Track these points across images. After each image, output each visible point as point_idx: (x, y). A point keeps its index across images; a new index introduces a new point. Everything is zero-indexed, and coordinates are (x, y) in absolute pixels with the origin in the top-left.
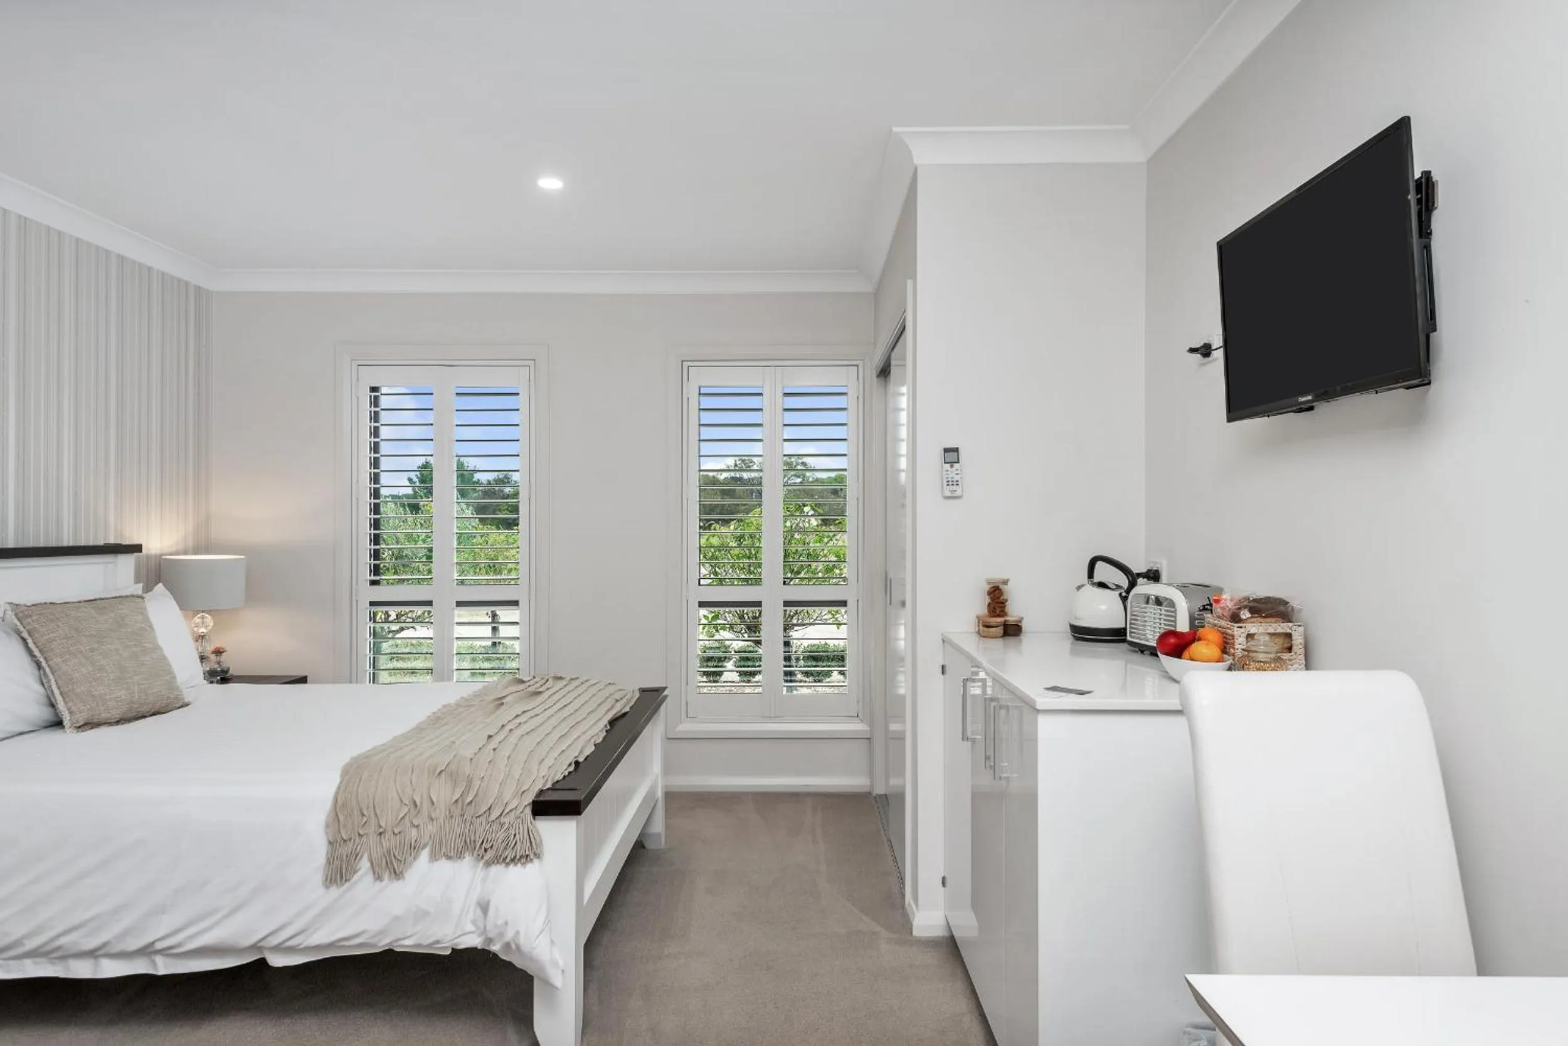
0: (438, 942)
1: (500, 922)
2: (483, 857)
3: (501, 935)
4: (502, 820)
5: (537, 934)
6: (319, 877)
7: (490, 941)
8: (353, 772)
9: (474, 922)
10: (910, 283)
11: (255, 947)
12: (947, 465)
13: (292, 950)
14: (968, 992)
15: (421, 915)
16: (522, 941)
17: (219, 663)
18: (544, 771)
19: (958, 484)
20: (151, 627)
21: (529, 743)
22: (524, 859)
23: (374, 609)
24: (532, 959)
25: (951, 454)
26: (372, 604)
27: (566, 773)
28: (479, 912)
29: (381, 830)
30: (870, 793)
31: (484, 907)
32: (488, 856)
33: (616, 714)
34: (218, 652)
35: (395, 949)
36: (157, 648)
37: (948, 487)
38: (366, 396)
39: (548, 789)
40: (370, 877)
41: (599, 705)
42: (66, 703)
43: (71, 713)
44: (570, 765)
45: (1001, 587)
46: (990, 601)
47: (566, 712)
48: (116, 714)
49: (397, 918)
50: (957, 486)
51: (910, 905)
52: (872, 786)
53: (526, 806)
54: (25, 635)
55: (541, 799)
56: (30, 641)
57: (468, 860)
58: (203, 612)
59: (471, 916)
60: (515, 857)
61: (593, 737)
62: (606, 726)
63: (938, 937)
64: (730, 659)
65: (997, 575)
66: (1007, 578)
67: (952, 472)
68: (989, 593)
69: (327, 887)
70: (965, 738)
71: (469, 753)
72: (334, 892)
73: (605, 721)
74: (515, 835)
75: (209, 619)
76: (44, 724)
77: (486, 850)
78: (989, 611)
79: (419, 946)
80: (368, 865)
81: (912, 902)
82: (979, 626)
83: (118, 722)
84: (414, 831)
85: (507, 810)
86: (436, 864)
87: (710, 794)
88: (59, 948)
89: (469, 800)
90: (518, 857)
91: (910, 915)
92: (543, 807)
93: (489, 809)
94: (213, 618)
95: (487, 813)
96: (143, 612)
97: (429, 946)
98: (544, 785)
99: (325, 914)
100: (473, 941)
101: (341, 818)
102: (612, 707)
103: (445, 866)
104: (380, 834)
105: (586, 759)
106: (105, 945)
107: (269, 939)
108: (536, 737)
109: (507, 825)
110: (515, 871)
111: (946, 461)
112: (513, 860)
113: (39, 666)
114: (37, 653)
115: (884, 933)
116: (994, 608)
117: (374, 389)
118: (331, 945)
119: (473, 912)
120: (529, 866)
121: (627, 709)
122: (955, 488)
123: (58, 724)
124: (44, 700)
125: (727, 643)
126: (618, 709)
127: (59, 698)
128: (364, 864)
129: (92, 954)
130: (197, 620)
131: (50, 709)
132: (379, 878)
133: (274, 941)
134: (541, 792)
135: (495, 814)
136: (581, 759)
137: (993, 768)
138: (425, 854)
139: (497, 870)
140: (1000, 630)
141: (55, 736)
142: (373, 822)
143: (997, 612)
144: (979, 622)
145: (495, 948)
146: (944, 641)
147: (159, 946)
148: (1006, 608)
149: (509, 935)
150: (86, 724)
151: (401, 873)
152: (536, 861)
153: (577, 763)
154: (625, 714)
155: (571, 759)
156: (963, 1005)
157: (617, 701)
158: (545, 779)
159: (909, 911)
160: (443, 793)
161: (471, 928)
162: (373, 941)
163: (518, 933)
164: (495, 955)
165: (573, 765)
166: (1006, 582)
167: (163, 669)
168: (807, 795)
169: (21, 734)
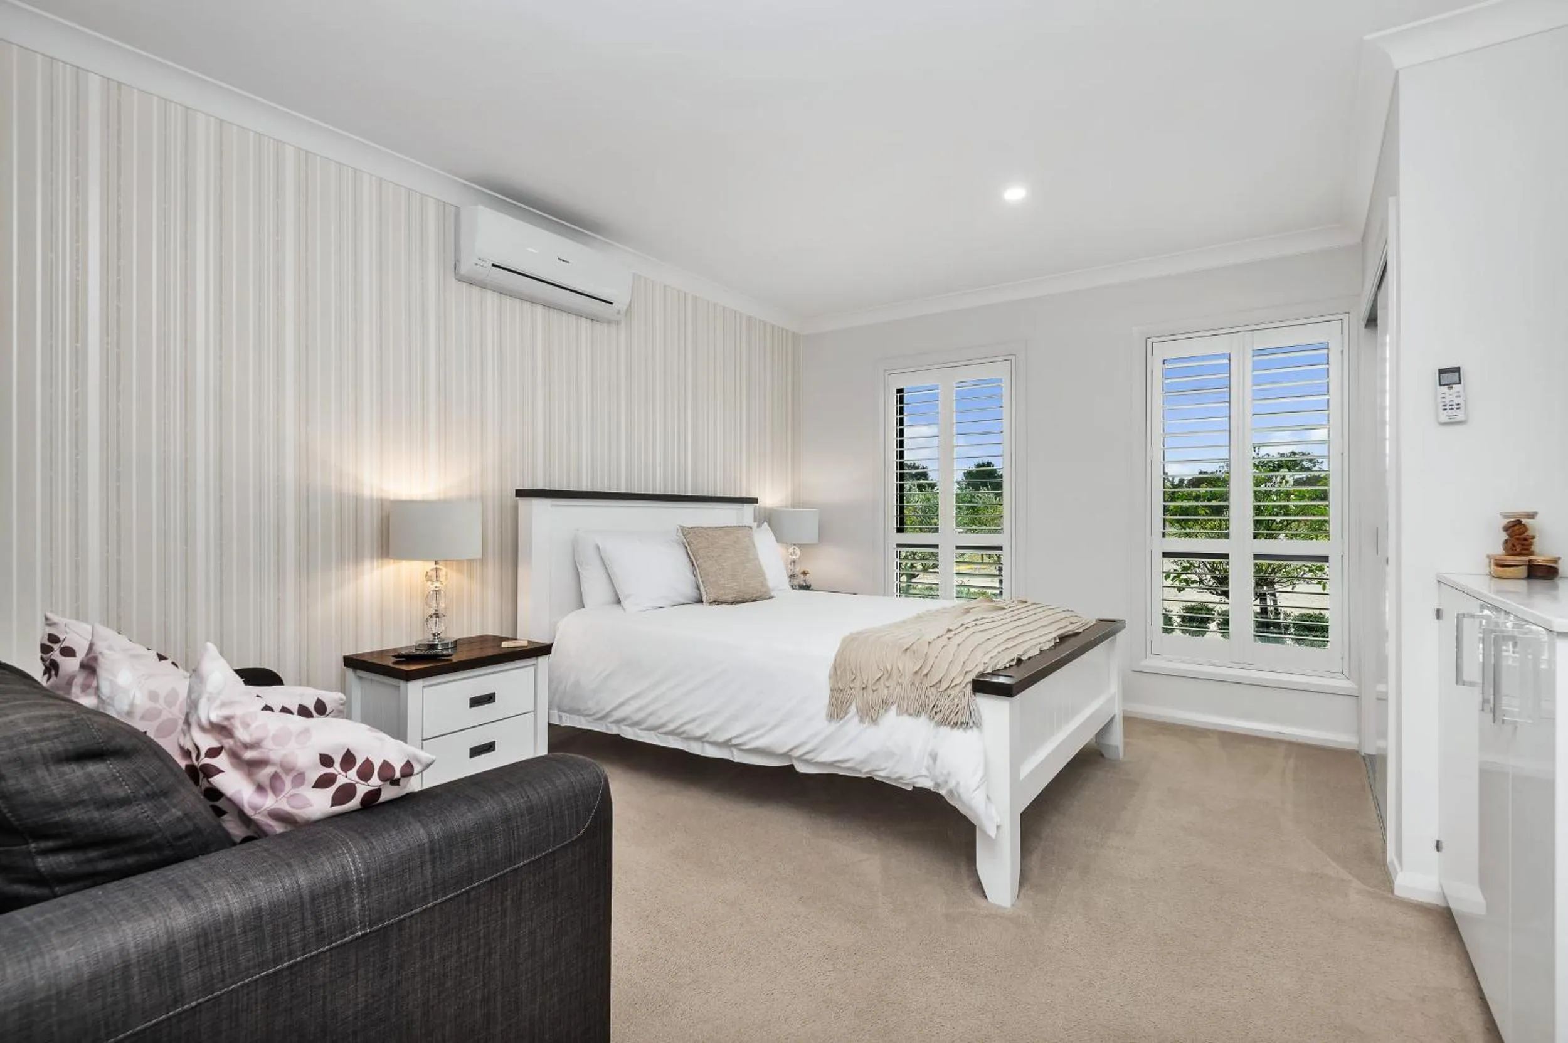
0: (901, 778)
1: (945, 772)
2: (933, 718)
3: (946, 782)
4: (949, 691)
5: (974, 788)
6: (824, 713)
7: (937, 785)
8: (849, 642)
9: (928, 769)
10: (1391, 200)
11: (786, 755)
12: (1442, 387)
13: (808, 762)
14: (1466, 969)
15: (890, 755)
16: (961, 790)
17: (805, 581)
18: (986, 659)
19: (1459, 408)
20: (754, 546)
21: (980, 638)
22: (964, 725)
23: (899, 549)
24: (970, 808)
25: (1450, 375)
26: (899, 545)
27: (1007, 665)
28: (931, 762)
29: (864, 686)
30: (1357, 752)
31: (934, 757)
32: (939, 717)
33: (1066, 632)
34: (804, 573)
35: (875, 778)
36: (757, 559)
37: (1445, 412)
38: (893, 397)
39: (989, 674)
40: (857, 719)
41: (1053, 623)
42: (704, 587)
43: (707, 593)
44: (1013, 660)
45: (1525, 521)
46: (1507, 537)
47: (1018, 623)
48: (730, 598)
49: (873, 753)
50: (1458, 410)
51: (1392, 863)
52: (1360, 743)
53: (967, 684)
54: (687, 545)
55: (981, 679)
56: (688, 548)
57: (923, 718)
58: (795, 545)
59: (925, 763)
60: (957, 722)
61: (1040, 644)
62: (1055, 638)
63: (1429, 904)
64: (1213, 621)
65: (1519, 507)
66: (1534, 510)
67: (1451, 395)
68: (1506, 529)
69: (830, 721)
70: (1459, 680)
71: (928, 638)
72: (834, 725)
73: (1055, 634)
74: (958, 705)
75: (798, 551)
76: (695, 600)
77: (936, 713)
78: (1505, 549)
79: (888, 778)
80: (855, 710)
81: (1396, 862)
82: (1490, 566)
83: (732, 603)
84: (886, 691)
85: (953, 684)
86: (901, 718)
87: (1174, 725)
88: (683, 733)
89: (925, 672)
90: (959, 722)
91: (1392, 873)
92: (981, 686)
93: (940, 681)
94: (801, 550)
95: (938, 685)
96: (750, 537)
97: (896, 780)
98: (985, 670)
99: (828, 740)
100: (927, 783)
101: (839, 673)
102: (1065, 627)
103: (907, 721)
104: (863, 689)
105: (1030, 658)
106: (706, 735)
107: (795, 751)
108: (986, 635)
109: (952, 696)
110: (958, 733)
111: (1443, 383)
112: (956, 724)
113: (693, 565)
114: (692, 557)
115: (1356, 884)
116: (1514, 546)
117: (900, 391)
118: (832, 764)
119: (927, 761)
120: (969, 732)
121: (1081, 630)
122: (1454, 412)
123: (700, 601)
124: (695, 585)
125: (1210, 606)
126: (1071, 628)
127: (701, 584)
128: (853, 709)
129: (700, 739)
130: (791, 550)
131: (697, 591)
132: (861, 720)
133: (798, 753)
134: (982, 675)
135: (944, 686)
136: (1024, 658)
137: (1494, 711)
138: (894, 708)
139: (945, 730)
140: (1523, 571)
141: (698, 606)
142: (859, 678)
143: (1518, 550)
144: (1490, 562)
145: (943, 792)
146: (1439, 582)
147: (734, 742)
148: (1533, 547)
149: (952, 784)
150: (715, 601)
151: (876, 719)
152: (975, 729)
153: (1019, 661)
154: (1077, 634)
155: (1015, 656)
156: (1455, 980)
157: (1072, 623)
158: (986, 665)
159: (1391, 868)
160: (909, 665)
161: (924, 772)
162: (858, 767)
163: (958, 783)
164: (942, 797)
165: (1015, 661)
166: (1532, 516)
167: (759, 573)
168: (1281, 742)
169: (683, 604)
